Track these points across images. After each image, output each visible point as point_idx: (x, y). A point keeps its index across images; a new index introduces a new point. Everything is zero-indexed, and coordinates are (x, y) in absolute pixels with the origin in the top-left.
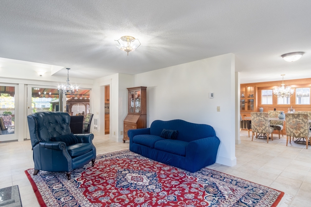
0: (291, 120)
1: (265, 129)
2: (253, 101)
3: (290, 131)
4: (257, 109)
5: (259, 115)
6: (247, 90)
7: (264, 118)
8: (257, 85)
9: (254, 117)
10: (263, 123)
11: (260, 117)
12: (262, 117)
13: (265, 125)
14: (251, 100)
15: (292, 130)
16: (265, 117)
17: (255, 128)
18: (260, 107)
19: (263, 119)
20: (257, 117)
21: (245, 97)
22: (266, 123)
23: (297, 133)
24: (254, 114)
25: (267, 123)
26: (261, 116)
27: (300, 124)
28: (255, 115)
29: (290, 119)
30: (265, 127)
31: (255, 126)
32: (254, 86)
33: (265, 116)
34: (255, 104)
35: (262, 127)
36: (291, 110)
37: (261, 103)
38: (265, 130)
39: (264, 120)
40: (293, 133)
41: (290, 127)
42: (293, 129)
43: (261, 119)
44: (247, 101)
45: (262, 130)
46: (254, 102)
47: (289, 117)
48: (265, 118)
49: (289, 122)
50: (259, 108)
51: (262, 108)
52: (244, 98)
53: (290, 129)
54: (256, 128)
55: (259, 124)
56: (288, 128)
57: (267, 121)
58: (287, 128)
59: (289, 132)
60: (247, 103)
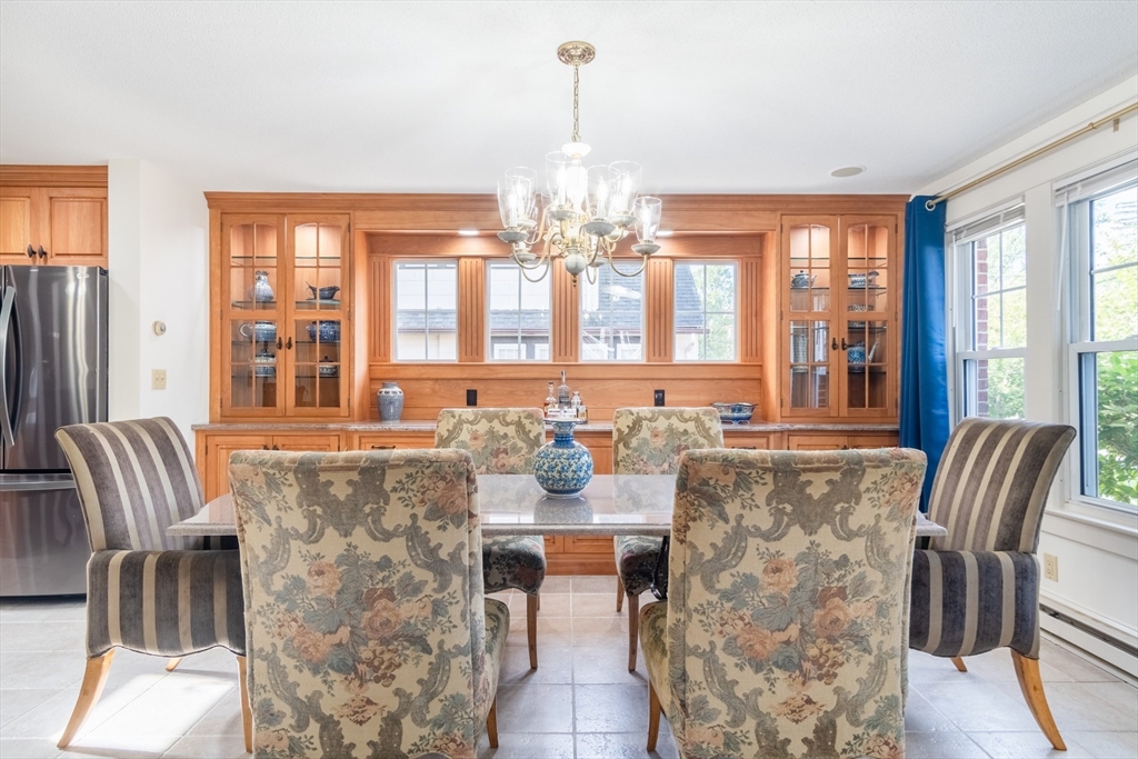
0: (753, 542)
1: (430, 690)
2: (336, 336)
3: (727, 690)
4: (362, 397)
5: (341, 491)
6: (293, 247)
7: (413, 534)
8: (359, 214)
9: (284, 536)
10: (410, 610)
11: (360, 536)
12: (388, 523)
13: (432, 641)
14: (318, 328)
15: (748, 681)
16: (429, 527)
17: (294, 702)
18: (385, 382)
19: (397, 549)
20: (313, 535)
21: (281, 305)
22: (438, 609)
23: (796, 714)
24: (272, 484)
25: (455, 612)
26: (378, 514)
27: (842, 593)
28: (292, 493)
29: (739, 535)
30: (435, 669)
31: (288, 663)
32: (343, 221)
33: (436, 513)
34: (351, 360)
35: (385, 678)
36: (564, 401)
37: (386, 354)
38: (435, 709)
39: (421, 574)
40: (757, 713)
41: (730, 647)
42: (758, 668)
43: (375, 551)
44: (292, 333)
45: (392, 723)
46: (343, 342)
47: (732, 509)
48: (436, 537)
49: (725, 581)
50: (376, 386)
51: (397, 389)
52: (270, 314)
53: (732, 673)
54: (301, 693)
55: (344, 634)
56: (709, 658)
57: (457, 581)
58: (695, 651)
59: (715, 703)
60: (292, 353)
